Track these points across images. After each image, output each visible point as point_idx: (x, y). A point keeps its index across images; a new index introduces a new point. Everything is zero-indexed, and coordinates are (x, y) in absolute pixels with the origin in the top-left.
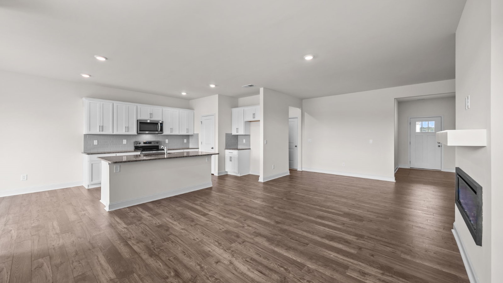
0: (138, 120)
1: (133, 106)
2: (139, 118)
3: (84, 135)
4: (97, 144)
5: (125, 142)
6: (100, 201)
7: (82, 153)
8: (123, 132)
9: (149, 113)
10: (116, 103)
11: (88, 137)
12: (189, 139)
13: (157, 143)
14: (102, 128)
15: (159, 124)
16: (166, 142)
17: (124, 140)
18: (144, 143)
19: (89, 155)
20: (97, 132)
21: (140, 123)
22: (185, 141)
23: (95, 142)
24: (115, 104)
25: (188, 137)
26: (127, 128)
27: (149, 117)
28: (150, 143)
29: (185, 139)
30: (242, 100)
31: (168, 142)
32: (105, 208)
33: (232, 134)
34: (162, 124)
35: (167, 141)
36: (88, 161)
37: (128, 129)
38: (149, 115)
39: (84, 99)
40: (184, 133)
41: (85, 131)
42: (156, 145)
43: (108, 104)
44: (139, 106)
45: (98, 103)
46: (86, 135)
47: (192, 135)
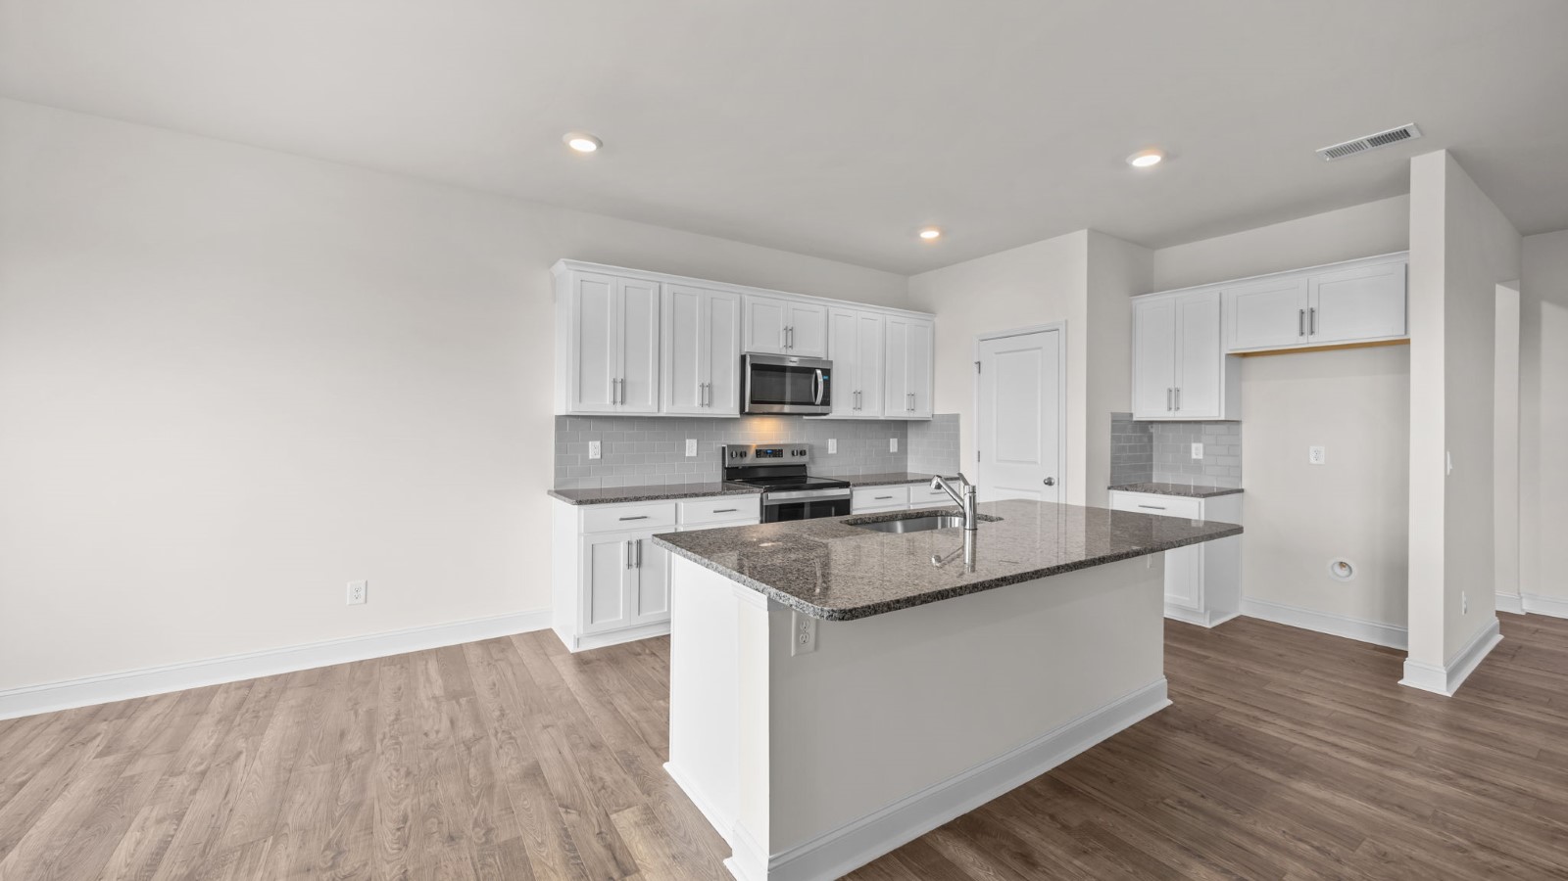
0: (743, 358)
1: (728, 298)
2: (746, 349)
3: (558, 418)
4: (599, 457)
5: (691, 447)
6: (666, 766)
7: (549, 492)
8: (692, 407)
9: (782, 329)
10: (670, 283)
11: (572, 427)
12: (907, 438)
13: (802, 453)
14: (622, 389)
15: (819, 372)
16: (830, 452)
17: (687, 441)
18: (759, 453)
19: (584, 508)
20: (605, 405)
21: (754, 367)
22: (893, 445)
23: (594, 449)
24: (665, 287)
25: (900, 427)
26: (708, 389)
27: (782, 343)
28: (777, 452)
29: (894, 437)
30: (1173, 259)
31: (835, 452)
32: (727, 862)
33: (1131, 415)
34: (827, 372)
35: (832, 446)
36: (579, 535)
37: (711, 393)
38: (782, 335)
39: (561, 267)
40: (899, 411)
41: (562, 403)
42: (798, 460)
43: (644, 285)
44: (750, 296)
45: (609, 282)
46: (561, 420)
47: (920, 423)
